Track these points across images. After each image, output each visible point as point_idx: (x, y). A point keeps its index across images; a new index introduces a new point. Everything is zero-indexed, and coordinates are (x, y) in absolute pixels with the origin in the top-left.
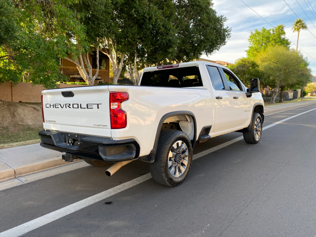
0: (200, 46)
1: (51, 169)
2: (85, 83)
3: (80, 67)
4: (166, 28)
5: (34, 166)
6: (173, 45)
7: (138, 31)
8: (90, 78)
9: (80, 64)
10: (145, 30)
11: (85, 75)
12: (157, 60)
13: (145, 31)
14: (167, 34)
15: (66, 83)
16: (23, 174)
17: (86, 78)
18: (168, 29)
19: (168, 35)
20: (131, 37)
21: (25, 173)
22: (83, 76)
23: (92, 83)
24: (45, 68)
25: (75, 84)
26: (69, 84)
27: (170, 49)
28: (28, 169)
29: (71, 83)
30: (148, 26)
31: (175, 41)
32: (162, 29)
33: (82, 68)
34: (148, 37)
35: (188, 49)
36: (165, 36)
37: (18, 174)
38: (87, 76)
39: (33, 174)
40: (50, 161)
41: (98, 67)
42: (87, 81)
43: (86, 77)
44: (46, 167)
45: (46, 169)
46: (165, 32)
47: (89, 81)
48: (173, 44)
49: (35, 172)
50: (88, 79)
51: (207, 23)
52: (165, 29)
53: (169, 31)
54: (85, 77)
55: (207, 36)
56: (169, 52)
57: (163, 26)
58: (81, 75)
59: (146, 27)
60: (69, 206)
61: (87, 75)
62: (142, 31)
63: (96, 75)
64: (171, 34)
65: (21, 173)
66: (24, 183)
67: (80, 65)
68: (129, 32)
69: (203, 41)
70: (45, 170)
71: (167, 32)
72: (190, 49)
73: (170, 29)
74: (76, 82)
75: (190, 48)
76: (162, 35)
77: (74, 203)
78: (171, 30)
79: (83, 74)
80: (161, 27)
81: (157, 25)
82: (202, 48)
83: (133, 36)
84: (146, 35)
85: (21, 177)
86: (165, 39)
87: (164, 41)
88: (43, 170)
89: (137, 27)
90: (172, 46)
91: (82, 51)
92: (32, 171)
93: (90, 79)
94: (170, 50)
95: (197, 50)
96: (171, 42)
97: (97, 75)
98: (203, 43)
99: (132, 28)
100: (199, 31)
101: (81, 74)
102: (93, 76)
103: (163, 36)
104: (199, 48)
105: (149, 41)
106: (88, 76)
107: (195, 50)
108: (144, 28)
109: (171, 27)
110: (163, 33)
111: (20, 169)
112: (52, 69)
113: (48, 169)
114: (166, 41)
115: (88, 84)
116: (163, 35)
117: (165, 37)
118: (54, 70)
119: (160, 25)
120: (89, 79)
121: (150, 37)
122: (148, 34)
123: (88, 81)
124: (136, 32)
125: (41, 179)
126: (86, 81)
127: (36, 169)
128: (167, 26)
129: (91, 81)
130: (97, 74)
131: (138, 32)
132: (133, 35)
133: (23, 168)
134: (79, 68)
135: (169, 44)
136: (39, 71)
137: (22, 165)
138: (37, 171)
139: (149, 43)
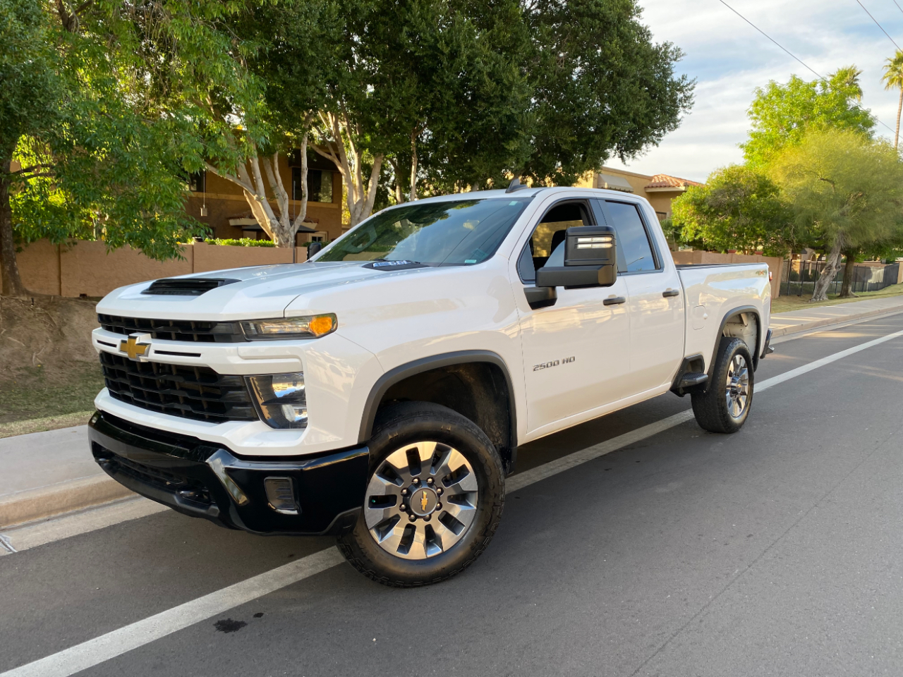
0: (601, 132)
1: (105, 506)
2: (267, 242)
3: (255, 197)
4: (499, 82)
5: (52, 497)
6: (520, 132)
7: (420, 93)
8: (282, 227)
9: (255, 187)
10: (439, 88)
11: (269, 220)
12: (474, 174)
13: (439, 91)
14: (504, 99)
15: (213, 243)
16: (14, 520)
17: (270, 228)
18: (504, 84)
19: (505, 101)
20: (397, 108)
21: (20, 518)
22: (264, 221)
23: (288, 241)
24: (141, 201)
25: (238, 244)
26: (223, 244)
27: (511, 142)
28: (33, 505)
29: (228, 243)
30: (448, 77)
31: (527, 118)
32: (489, 85)
33: (259, 199)
34: (448, 108)
35: (566, 143)
36: (498, 106)
38: (273, 221)
39: (49, 520)
40: (103, 483)
41: (305, 196)
42: (274, 235)
43: (272, 224)
45: (88, 506)
46: (498, 93)
47: (280, 236)
48: (520, 127)
49: (53, 515)
50: (276, 230)
51: (621, 67)
52: (498, 83)
53: (509, 89)
54: (269, 225)
55: (622, 103)
56: (508, 150)
57: (491, 75)
58: (257, 219)
59: (442, 79)
60: (110, 633)
61: (273, 219)
62: (432, 91)
63: (298, 218)
64: (514, 97)
65: (10, 518)
66: (11, 550)
67: (253, 192)
68: (394, 94)
69: (611, 118)
70: (85, 507)
71: (503, 92)
72: (573, 142)
73: (512, 84)
74: (241, 240)
75: (571, 139)
76: (488, 102)
77: (128, 623)
78: (514, 88)
79: (262, 215)
80: (486, 78)
81: (474, 73)
82: (608, 139)
83: (403, 105)
84: (442, 103)
85: (9, 529)
86: (498, 112)
87: (495, 120)
88: (80, 509)
89: (416, 80)
90: (518, 133)
92: (45, 512)
93: (281, 231)
94: (513, 146)
95: (593, 143)
96: (516, 121)
97: (304, 218)
98: (610, 124)
99: (403, 82)
100: (599, 89)
101: (257, 216)
102: (292, 221)
103: (492, 105)
104: (597, 137)
105: (452, 120)
106: (277, 222)
107: (586, 145)
108: (435, 82)
109: (514, 77)
110: (490, 97)
111: (7, 506)
112: (163, 205)
113: (95, 505)
114: (501, 120)
115: (277, 243)
116: (491, 101)
117: (498, 109)
118: (169, 205)
119: (483, 72)
120: (279, 231)
121: (452, 108)
122: (448, 101)
123: (278, 236)
124: (412, 95)
125: (64, 537)
126: (273, 237)
127: (57, 506)
128: (503, 75)
129: (286, 235)
130: (302, 216)
131: (418, 95)
132: (405, 103)
133: (15, 504)
134: (251, 199)
135: (508, 130)
136: (125, 209)
137: (17, 494)
138: (60, 513)
139: (452, 125)
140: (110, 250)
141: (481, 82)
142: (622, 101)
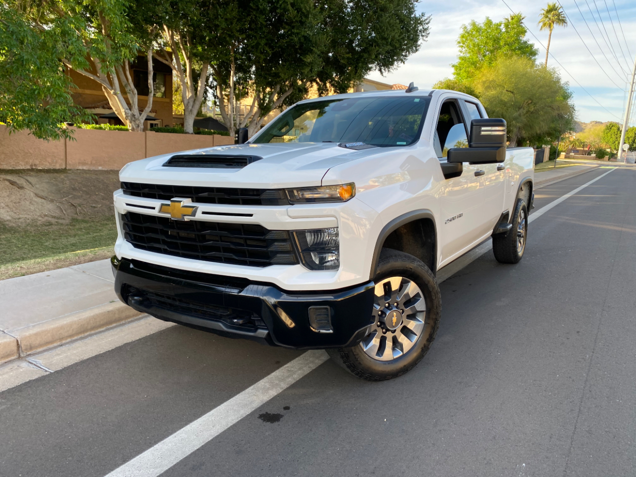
0: (369, 52)
1: (100, 332)
2: (123, 127)
3: (112, 92)
4: (299, 10)
5: (62, 328)
6: (314, 49)
7: (239, 15)
8: (134, 115)
9: (111, 84)
10: (254, 13)
11: (124, 110)
12: (280, 79)
13: (254, 15)
14: (302, 23)
15: (80, 127)
16: (37, 347)
17: (124, 116)
18: (303, 13)
19: (302, 25)
20: (224, 27)
21: (40, 345)
22: (119, 111)
23: (138, 126)
24: (36, 92)
25: (101, 128)
26: (88, 128)
27: (308, 56)
28: (49, 335)
29: (93, 127)
30: (261, 5)
31: (319, 39)
32: (292, 13)
33: (115, 94)
34: (261, 28)
35: (343, 58)
36: (298, 29)
37: (26, 350)
38: (126, 111)
39: (61, 345)
40: (97, 315)
41: (151, 92)
42: (128, 122)
43: (126, 113)
44: (89, 327)
45: (88, 333)
46: (298, 19)
47: (133, 122)
48: (314, 45)
49: (64, 342)
50: (129, 118)
51: (383, 4)
52: (298, 12)
53: (307, 17)
54: (123, 114)
55: (383, 31)
56: (306, 62)
57: (293, 5)
58: (114, 109)
59: (257, 6)
60: (182, 429)
61: (127, 109)
62: (249, 15)
63: (146, 109)
64: (311, 23)
65: (32, 346)
66: (46, 371)
67: (110, 87)
68: (220, 15)
69: (375, 42)
70: (86, 334)
71: (302, 18)
72: (348, 58)
73: (308, 12)
74: (102, 125)
75: (347, 55)
76: (290, 26)
77: (191, 421)
78: (310, 16)
79: (118, 106)
80: (290, 7)
81: (280, 3)
82: (373, 57)
83: (228, 25)
84: (256, 24)
85: (34, 354)
86: (298, 34)
87: (296, 39)
88: (82, 335)
89: (237, 6)
90: (312, 50)
91: (124, 54)
92: (57, 340)
93: (133, 119)
94: (309, 59)
95: (362, 60)
96: (311, 41)
97: (150, 109)
98: (375, 46)
99: (226, 6)
100: (368, 20)
101: (114, 106)
102: (141, 110)
103: (293, 27)
104: (366, 55)
105: (263, 38)
106: (129, 111)
107: (358, 60)
108: (251, 8)
109: (310, 8)
110: (292, 22)
111: (30, 336)
112: (55, 96)
113: (93, 332)
114: (299, 39)
115: (130, 128)
116: (293, 25)
117: (298, 31)
118: (60, 96)
119: (287, 3)
120: (131, 119)
121: (264, 29)
122: (261, 23)
123: (131, 122)
124: (234, 17)
126: (127, 123)
127: (66, 334)
128: (302, 6)
129: (137, 122)
130: (149, 107)
131: (238, 17)
132: (228, 23)
133: (36, 334)
134: (108, 93)
135: (306, 47)
136: (23, 98)
137: (33, 326)
138: (69, 340)
139: (263, 42)
140: (12, 131)
141: (285, 10)
142: (384, 30)
